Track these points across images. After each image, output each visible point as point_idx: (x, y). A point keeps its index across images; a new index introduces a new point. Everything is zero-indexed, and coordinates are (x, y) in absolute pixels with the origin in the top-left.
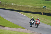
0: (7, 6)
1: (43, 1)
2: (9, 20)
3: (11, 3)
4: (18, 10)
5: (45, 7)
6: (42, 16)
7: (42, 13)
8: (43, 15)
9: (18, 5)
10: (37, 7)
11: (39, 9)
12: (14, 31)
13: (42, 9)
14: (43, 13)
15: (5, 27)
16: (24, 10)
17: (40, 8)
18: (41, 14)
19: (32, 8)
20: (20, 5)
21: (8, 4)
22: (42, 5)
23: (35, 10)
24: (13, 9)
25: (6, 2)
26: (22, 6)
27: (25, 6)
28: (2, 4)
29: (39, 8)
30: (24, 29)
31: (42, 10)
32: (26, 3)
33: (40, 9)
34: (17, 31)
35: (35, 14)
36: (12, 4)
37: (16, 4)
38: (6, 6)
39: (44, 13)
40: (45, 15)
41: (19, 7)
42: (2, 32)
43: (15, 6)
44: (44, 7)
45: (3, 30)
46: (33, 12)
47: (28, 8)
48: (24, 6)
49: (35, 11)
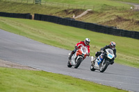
6: (33, 22)
7: (33, 16)
8: (35, 19)
10: (20, 1)
11: (24, 4)
13: (32, 4)
14: (35, 15)
18: (30, 17)
23: (13, 8)
29: (23, 2)
31: (32, 9)
33: (27, 4)
35: (14, 17)
39: (38, 15)
40: (40, 20)
46: (9, 12)
49: (14, 12)
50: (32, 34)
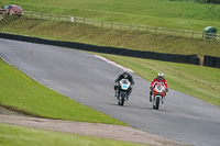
0: (48, 28)
1: (205, 7)
2: (59, 88)
3: (66, 13)
4: (96, 44)
5: (214, 31)
6: (202, 69)
7: (202, 59)
8: (205, 64)
9: (95, 24)
10: (180, 34)
11: (187, 39)
12: (80, 135)
13: (201, 40)
14: (205, 57)
15: (39, 117)
16: (122, 47)
17: (190, 35)
18: (196, 62)
19: (155, 35)
20: (107, 25)
21: (53, 18)
22: (202, 23)
23: (168, 44)
24: (77, 41)
25: (44, 11)
26: (116, 27)
27: (125, 27)
28: (27, 19)
29: (185, 35)
30: (124, 124)
31: (201, 47)
32: (133, 16)
33: (192, 39)
34: (92, 137)
36: (72, 19)
37: (89, 21)
38: (44, 28)
39: (210, 57)
40: (214, 66)
41: (100, 31)
42: (26, 138)
43: (83, 28)
44: (208, 31)
45: (34, 131)
46: (161, 52)
47: (141, 37)
48: (123, 28)
50: (199, 90)
